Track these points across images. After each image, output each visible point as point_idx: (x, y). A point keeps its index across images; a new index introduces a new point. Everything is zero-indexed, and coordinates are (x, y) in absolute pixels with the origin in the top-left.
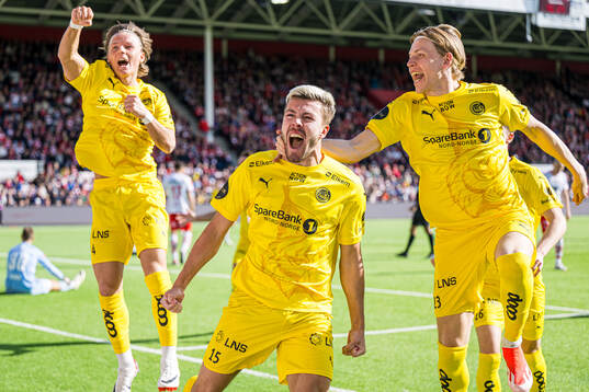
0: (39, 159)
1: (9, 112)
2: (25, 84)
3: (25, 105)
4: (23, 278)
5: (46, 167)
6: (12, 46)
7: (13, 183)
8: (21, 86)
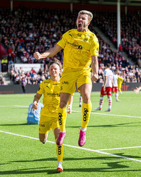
0: (41, 63)
1: (28, 41)
2: (35, 28)
3: (35, 38)
4: (34, 116)
5: (45, 66)
6: (30, 12)
7: (30, 73)
8: (34, 29)
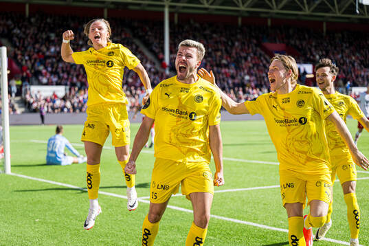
0: (66, 85)
1: (49, 57)
2: (58, 40)
3: (58, 53)
4: (56, 156)
5: (70, 90)
6: (51, 18)
7: (51, 99)
8: (56, 41)
